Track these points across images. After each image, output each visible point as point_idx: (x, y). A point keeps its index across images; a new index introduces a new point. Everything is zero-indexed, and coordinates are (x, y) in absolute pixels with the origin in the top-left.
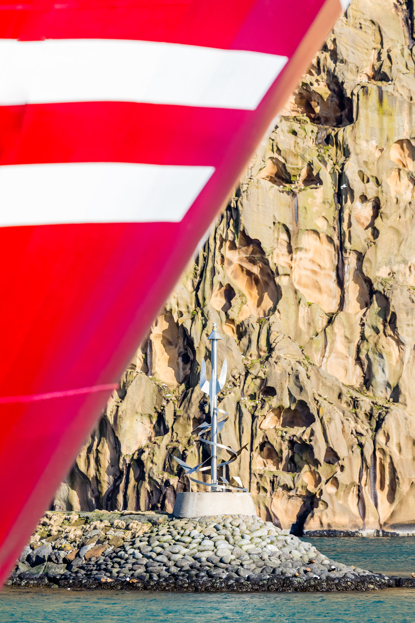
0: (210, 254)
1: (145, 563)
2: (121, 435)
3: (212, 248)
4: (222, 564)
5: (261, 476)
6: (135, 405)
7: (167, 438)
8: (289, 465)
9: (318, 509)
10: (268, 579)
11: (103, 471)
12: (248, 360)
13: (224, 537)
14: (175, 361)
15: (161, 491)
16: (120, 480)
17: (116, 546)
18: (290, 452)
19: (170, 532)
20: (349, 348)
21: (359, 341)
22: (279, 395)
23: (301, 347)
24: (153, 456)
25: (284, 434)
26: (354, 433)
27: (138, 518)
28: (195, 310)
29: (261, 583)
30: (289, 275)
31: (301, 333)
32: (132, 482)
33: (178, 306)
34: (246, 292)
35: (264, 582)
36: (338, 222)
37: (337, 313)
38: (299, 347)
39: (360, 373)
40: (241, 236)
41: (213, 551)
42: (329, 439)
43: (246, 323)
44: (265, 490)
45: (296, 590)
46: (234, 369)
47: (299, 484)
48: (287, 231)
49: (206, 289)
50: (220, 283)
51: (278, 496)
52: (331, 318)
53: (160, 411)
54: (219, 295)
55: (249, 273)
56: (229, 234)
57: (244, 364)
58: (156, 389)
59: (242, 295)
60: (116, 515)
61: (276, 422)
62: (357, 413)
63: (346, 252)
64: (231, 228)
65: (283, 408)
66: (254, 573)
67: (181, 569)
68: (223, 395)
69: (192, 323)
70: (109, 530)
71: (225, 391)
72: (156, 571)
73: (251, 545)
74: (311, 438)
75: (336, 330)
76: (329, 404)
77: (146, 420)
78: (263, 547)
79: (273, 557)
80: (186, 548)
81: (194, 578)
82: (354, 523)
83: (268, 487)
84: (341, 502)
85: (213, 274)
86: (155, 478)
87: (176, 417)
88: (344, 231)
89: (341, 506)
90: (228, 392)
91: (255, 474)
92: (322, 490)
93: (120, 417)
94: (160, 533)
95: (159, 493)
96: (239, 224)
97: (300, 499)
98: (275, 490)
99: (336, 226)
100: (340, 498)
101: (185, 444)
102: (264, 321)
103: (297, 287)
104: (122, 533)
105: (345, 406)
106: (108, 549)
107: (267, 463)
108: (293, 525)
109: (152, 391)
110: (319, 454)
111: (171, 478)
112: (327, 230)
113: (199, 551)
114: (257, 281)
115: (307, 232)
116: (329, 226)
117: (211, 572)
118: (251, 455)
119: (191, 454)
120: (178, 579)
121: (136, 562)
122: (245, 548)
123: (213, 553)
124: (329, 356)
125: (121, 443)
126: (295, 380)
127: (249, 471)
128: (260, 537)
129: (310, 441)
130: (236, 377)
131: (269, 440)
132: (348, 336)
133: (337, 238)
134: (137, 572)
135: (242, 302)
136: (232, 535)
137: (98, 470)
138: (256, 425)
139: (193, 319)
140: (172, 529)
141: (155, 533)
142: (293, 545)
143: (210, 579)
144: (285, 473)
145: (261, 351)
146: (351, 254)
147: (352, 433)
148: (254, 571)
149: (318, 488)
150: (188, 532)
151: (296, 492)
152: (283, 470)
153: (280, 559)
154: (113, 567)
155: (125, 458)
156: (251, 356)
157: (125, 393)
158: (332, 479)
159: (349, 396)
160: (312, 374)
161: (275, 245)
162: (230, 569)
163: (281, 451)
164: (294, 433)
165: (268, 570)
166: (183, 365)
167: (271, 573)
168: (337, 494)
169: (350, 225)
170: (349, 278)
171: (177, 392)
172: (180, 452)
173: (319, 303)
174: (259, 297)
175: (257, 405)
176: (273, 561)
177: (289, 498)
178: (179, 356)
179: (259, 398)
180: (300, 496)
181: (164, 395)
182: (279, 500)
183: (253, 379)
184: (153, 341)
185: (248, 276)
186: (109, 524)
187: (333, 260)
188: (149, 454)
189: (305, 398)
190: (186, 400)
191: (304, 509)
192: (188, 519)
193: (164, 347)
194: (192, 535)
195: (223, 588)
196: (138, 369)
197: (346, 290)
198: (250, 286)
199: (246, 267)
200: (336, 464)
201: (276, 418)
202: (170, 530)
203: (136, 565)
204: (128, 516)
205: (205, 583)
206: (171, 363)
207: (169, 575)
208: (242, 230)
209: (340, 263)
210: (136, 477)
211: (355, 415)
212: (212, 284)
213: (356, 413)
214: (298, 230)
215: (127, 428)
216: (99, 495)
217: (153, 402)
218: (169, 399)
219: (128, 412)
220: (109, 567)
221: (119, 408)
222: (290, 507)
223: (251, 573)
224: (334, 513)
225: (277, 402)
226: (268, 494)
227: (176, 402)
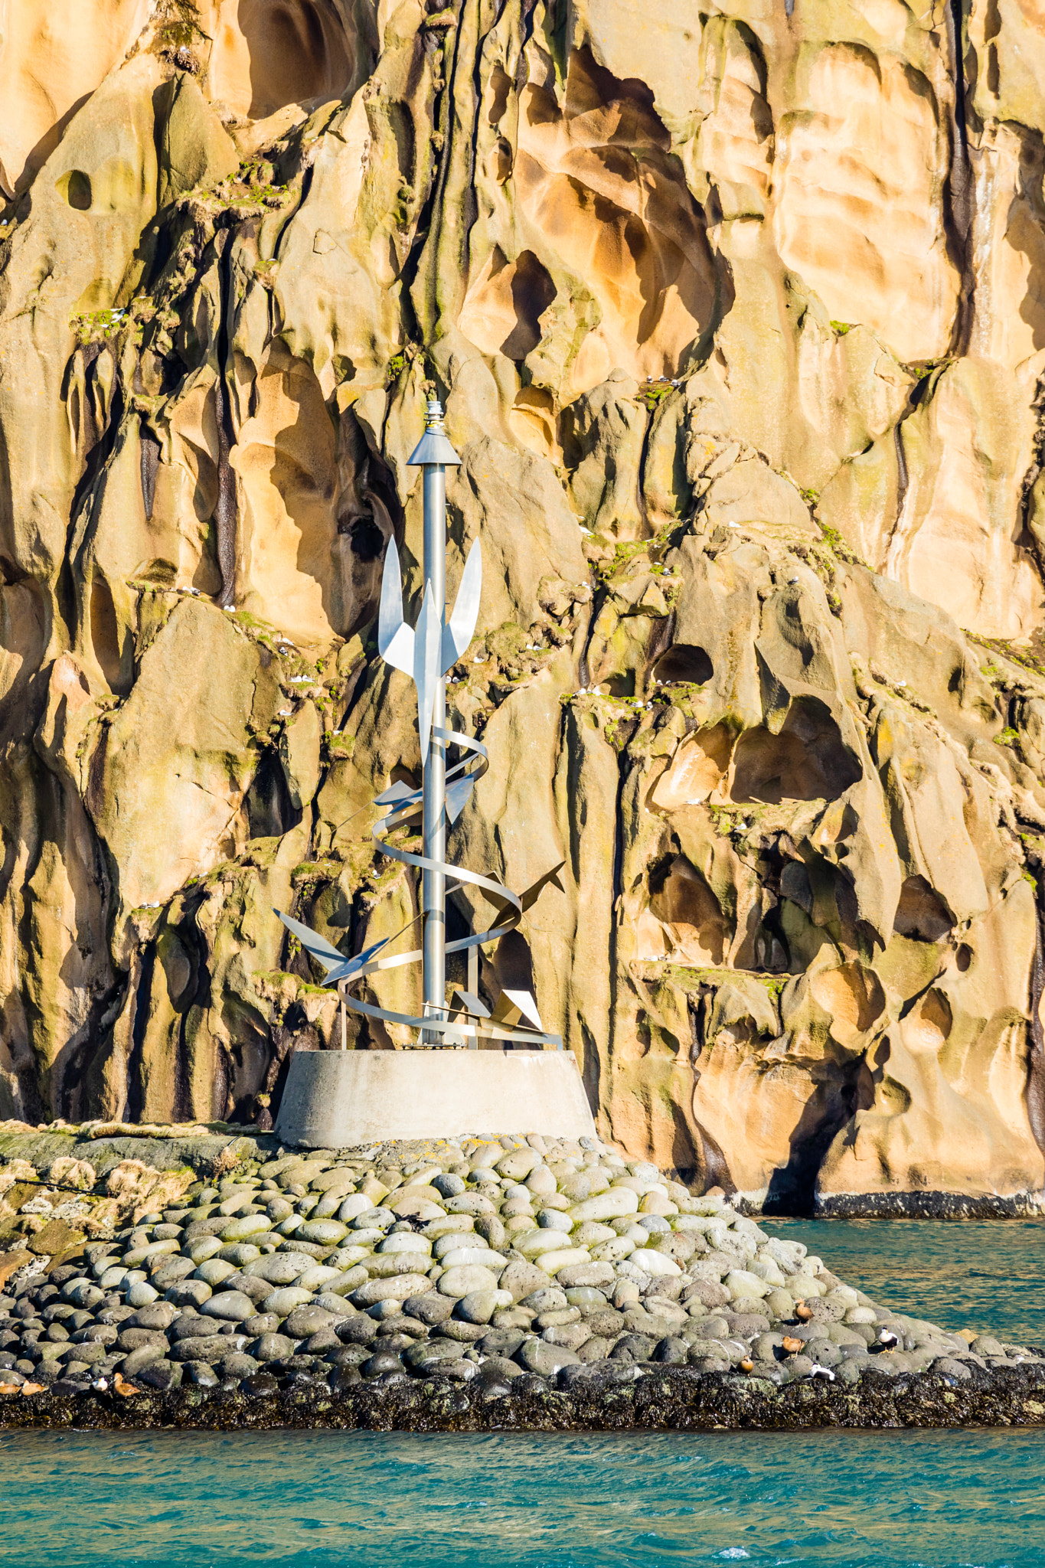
0: (457, 136)
1: (167, 1323)
2: (117, 833)
3: (465, 114)
4: (461, 1324)
5: (654, 987)
6: (170, 718)
7: (293, 845)
8: (762, 946)
9: (873, 1112)
10: (638, 1381)
11: (49, 970)
12: (604, 544)
13: (469, 1222)
14: (327, 548)
15: (270, 1047)
16: (115, 1006)
17: (59, 1259)
18: (765, 895)
19: (265, 1203)
20: (991, 497)
21: (1030, 470)
22: (724, 676)
23: (806, 495)
24: (243, 912)
25: (744, 826)
26: (1012, 821)
27: (144, 1150)
28: (401, 353)
29: (610, 1398)
30: (760, 217)
31: (806, 442)
32: (163, 1012)
33: (335, 339)
34: (594, 285)
35: (624, 1392)
36: (950, 13)
37: (945, 364)
38: (798, 495)
39: (1034, 593)
40: (578, 68)
41: (427, 1274)
42: (914, 846)
43: (595, 403)
44: (671, 1042)
45: (745, 1423)
46: (552, 579)
47: (798, 1017)
48: (755, 47)
49: (442, 272)
50: (498, 247)
51: (720, 1064)
52: (924, 382)
53: (267, 740)
54: (492, 294)
55: (608, 211)
56: (529, 58)
57: (590, 561)
58: (253, 657)
59: (582, 297)
60: (61, 1137)
61: (712, 781)
62: (1023, 746)
63: (979, 127)
64: (539, 36)
65: (739, 728)
66: (584, 1360)
67: (305, 1344)
68: (510, 679)
69: (390, 403)
70: (30, 1198)
71: (514, 662)
72: (207, 1351)
73: (574, 1251)
74: (847, 842)
75: (941, 428)
76: (913, 711)
77: (215, 776)
78: (619, 1258)
79: (656, 1298)
80: (326, 1262)
81: (356, 1380)
82: (1010, 1165)
83: (683, 1031)
84: (959, 1086)
85: (469, 215)
86: (249, 996)
87: (329, 763)
88: (972, 50)
89: (962, 1099)
90: (527, 668)
91: (629, 981)
92: (886, 1040)
93: (114, 765)
94: (228, 1208)
95: (264, 1054)
96: (570, 21)
97: (805, 1075)
98: (708, 1041)
99: (941, 30)
100: (957, 1070)
101: (365, 866)
102: (664, 396)
103: (791, 263)
104: (83, 1206)
105: (974, 718)
106: (28, 1268)
107: (679, 939)
108: (777, 1172)
109: (236, 665)
110: (878, 902)
111: (312, 995)
112: (906, 46)
113: (373, 1275)
114: (637, 241)
115: (831, 50)
116: (914, 28)
117: (420, 1354)
118: (617, 908)
119: (385, 904)
120: (292, 1382)
121: (135, 1318)
122: (550, 1262)
123: (428, 1282)
124: (915, 530)
125: (120, 863)
126: (783, 621)
127: (607, 968)
128: (609, 1221)
129: (843, 851)
130: (561, 608)
131: (685, 848)
132: (988, 450)
133: (945, 75)
134: (135, 1356)
135: (582, 323)
136: (501, 1212)
137: (31, 966)
138: (636, 794)
139: (392, 388)
140: (272, 1193)
141: (207, 1209)
142: (734, 1252)
143: (415, 1382)
144: (747, 978)
145: (654, 508)
146: (1000, 134)
147: (1002, 823)
148: (586, 1351)
149: (872, 1033)
150: (331, 1204)
151: (788, 1047)
152: (739, 963)
153: (686, 1305)
154: (44, 1337)
155: (135, 921)
156: (615, 528)
157: (135, 671)
158: (925, 997)
159: (993, 679)
160: (845, 596)
161: (707, 104)
162: (492, 1342)
163: (732, 892)
164: (782, 824)
165: (638, 1348)
166: (356, 564)
167: (650, 1359)
168: (943, 1053)
169: (994, 24)
170: (992, 228)
171: (332, 666)
172: (344, 898)
173: (876, 323)
174: (644, 302)
175: (637, 715)
176: (658, 1311)
177: (762, 1073)
178: (340, 531)
179: (645, 690)
180: (804, 1064)
181: (283, 681)
182: (722, 1077)
183: (621, 617)
184: (240, 471)
185: (606, 221)
186: (32, 1174)
187: (929, 159)
188: (226, 905)
189: (822, 688)
190: (366, 697)
191: (820, 1114)
192: (334, 1155)
193: (283, 494)
194: (348, 1215)
195: (466, 1414)
196: (184, 580)
197: (978, 275)
198: (610, 260)
199: (597, 189)
200: (942, 940)
201: (712, 766)
202: (266, 1195)
203: (135, 1331)
204: (106, 1141)
205: (394, 1398)
206: (307, 557)
207: (260, 1369)
208: (578, 42)
209: (958, 172)
210: (178, 993)
211: (1012, 753)
212: (465, 255)
213: (1017, 748)
214: (797, 45)
215: (140, 806)
216: (37, 1063)
217: (239, 706)
218: (303, 694)
219: (146, 743)
220: (31, 1337)
221: (112, 730)
222: (765, 1104)
223: (573, 1360)
224: (934, 1127)
225: (714, 706)
226: (683, 1054)
227: (329, 707)
